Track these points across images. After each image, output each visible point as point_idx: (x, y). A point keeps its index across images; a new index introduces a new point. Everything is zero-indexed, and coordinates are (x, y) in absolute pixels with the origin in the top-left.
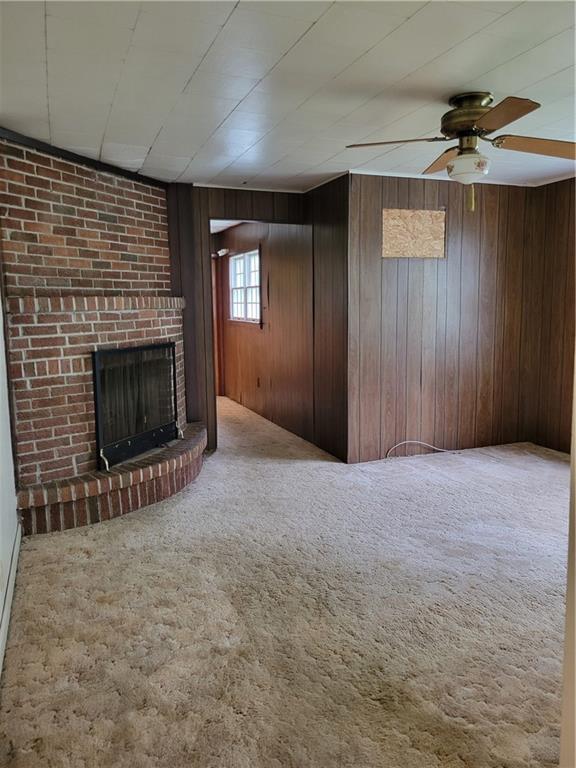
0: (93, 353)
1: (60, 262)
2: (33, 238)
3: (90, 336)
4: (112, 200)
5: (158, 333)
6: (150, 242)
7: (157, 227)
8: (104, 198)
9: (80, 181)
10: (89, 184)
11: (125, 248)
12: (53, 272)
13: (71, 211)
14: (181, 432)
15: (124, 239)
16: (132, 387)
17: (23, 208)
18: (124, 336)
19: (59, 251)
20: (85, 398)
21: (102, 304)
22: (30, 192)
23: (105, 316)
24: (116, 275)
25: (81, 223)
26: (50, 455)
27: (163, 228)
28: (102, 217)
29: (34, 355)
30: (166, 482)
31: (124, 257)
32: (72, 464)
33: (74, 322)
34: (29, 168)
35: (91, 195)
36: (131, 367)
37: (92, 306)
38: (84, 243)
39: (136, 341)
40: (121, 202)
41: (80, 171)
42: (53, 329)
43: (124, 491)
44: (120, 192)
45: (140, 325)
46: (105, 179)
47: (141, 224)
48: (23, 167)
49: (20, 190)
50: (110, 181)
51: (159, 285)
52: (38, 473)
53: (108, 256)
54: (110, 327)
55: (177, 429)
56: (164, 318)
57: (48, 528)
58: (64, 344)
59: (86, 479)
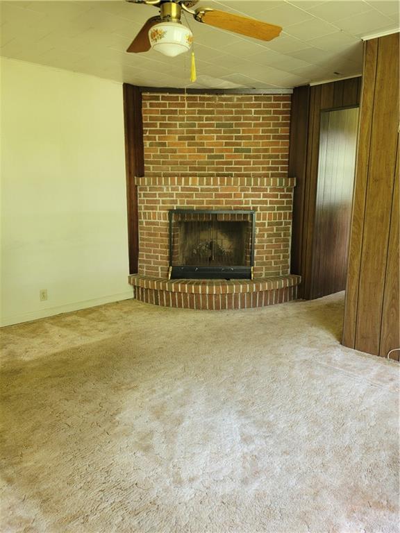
2: (164, 144)
6: (268, 137)
17: (158, 128)
22: (164, 119)
28: (218, 126)
29: (146, 208)
34: (164, 105)
48: (159, 105)
49: (156, 119)
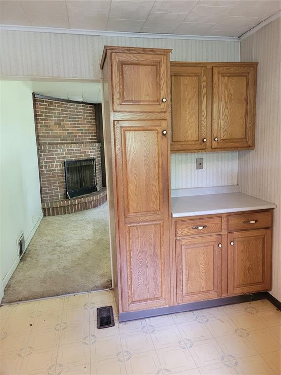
0: (65, 162)
1: (56, 133)
2: (47, 126)
3: (64, 157)
4: (74, 112)
5: (89, 155)
6: (89, 124)
7: (91, 119)
8: (71, 111)
9: (63, 107)
10: (66, 107)
11: (79, 127)
12: (54, 137)
13: (60, 117)
14: (98, 190)
15: (78, 124)
16: (79, 173)
17: (44, 117)
18: (76, 156)
19: (56, 130)
20: (63, 176)
21: (68, 147)
22: (46, 112)
23: (68, 150)
24: (76, 136)
25: (63, 120)
26: (52, 193)
27: (94, 119)
28: (70, 118)
29: (47, 162)
31: (78, 130)
32: (58, 196)
33: (59, 152)
34: (46, 105)
35: (67, 111)
36: (78, 166)
37: (64, 147)
38: (64, 127)
39: (80, 158)
40: (77, 112)
41: (62, 104)
42: (52, 155)
43: (74, 205)
44: (77, 109)
45: (81, 153)
46: (71, 105)
47: (84, 118)
48: (44, 105)
49: (43, 112)
50: (73, 105)
51: (92, 139)
52: (48, 198)
53: (73, 130)
54: (71, 154)
55: (96, 188)
56: (92, 150)
57: (51, 215)
58: (56, 159)
59: (62, 201)
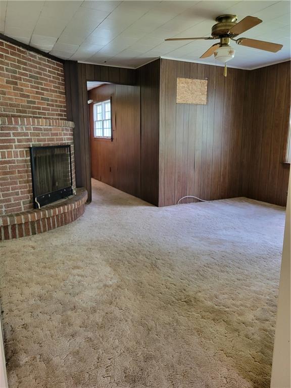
0: (30, 148)
1: (10, 99)
3: (28, 139)
4: (36, 67)
5: (62, 139)
7: (59, 83)
8: (31, 66)
9: (19, 56)
10: (24, 58)
11: (43, 94)
12: (6, 104)
13: (15, 72)
14: (74, 192)
15: (43, 89)
16: (50, 167)
18: (45, 140)
19: (10, 93)
20: (27, 171)
21: (34, 122)
23: (35, 129)
24: (39, 108)
25: (20, 79)
26: (9, 200)
27: (62, 84)
30: (69, 215)
31: (42, 99)
32: (20, 205)
33: (19, 131)
35: (25, 64)
36: (49, 156)
38: (22, 90)
39: (51, 143)
40: (40, 69)
41: (19, 50)
42: (8, 135)
43: (48, 219)
44: (39, 63)
45: (53, 135)
46: (32, 56)
47: (50, 81)
50: (34, 57)
51: (61, 115)
52: (4, 209)
53: (34, 98)
54: (38, 135)
55: (72, 190)
56: (65, 132)
57: (10, 237)
58: (15, 142)
59: (29, 212)
